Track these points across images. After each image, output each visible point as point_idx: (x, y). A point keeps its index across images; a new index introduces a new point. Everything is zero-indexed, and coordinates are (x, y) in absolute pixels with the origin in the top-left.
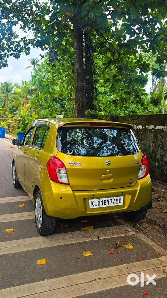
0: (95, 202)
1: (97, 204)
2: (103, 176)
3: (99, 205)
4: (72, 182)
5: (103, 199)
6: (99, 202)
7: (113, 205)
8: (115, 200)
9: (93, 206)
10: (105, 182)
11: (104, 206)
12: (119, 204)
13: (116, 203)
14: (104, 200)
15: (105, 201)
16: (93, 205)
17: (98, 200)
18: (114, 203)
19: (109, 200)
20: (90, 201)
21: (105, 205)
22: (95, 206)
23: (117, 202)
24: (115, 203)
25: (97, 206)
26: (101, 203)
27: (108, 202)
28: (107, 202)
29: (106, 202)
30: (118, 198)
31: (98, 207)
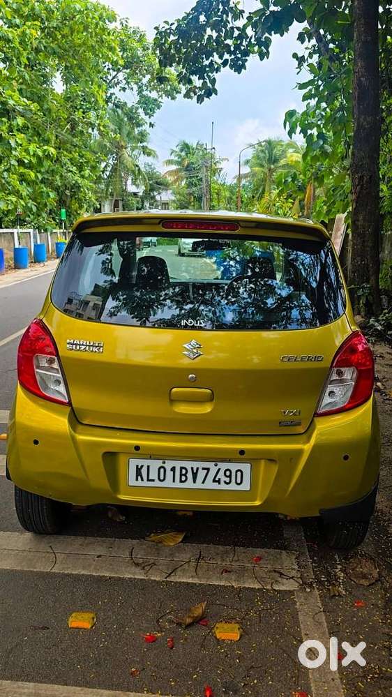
0: (148, 467)
1: (153, 475)
2: (174, 390)
3: (162, 478)
4: (82, 399)
5: (178, 465)
6: (162, 470)
7: (210, 485)
8: (221, 473)
9: (142, 480)
10: (183, 409)
11: (178, 484)
12: (233, 486)
13: (222, 482)
14: (182, 468)
15: (184, 471)
16: (139, 477)
17: (159, 463)
18: (214, 481)
19: (198, 469)
20: (133, 463)
21: (181, 481)
22: (148, 480)
23: (228, 480)
24: (219, 482)
25: (153, 480)
26: (169, 474)
27: (195, 476)
28: (190, 475)
29: (185, 475)
30: (234, 467)
31: (157, 484)
